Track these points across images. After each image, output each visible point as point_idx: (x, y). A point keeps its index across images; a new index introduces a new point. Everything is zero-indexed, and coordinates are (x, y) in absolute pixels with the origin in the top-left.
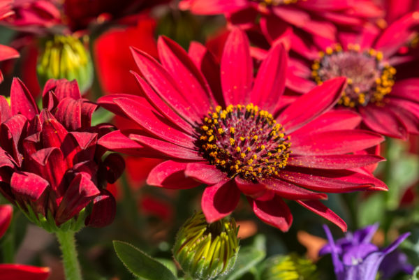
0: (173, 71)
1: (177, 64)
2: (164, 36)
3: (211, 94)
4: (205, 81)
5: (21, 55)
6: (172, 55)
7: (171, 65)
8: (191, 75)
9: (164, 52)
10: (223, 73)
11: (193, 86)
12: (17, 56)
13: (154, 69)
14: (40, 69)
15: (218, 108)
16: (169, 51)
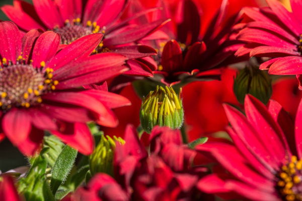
0: (256, 124)
1: (260, 119)
2: (250, 95)
3: (287, 146)
4: (282, 134)
5: (132, 103)
6: (256, 111)
7: (254, 119)
8: (271, 128)
9: (250, 108)
10: (297, 128)
11: (272, 138)
12: (129, 104)
13: (242, 123)
14: (143, 112)
15: (294, 159)
16: (254, 108)
